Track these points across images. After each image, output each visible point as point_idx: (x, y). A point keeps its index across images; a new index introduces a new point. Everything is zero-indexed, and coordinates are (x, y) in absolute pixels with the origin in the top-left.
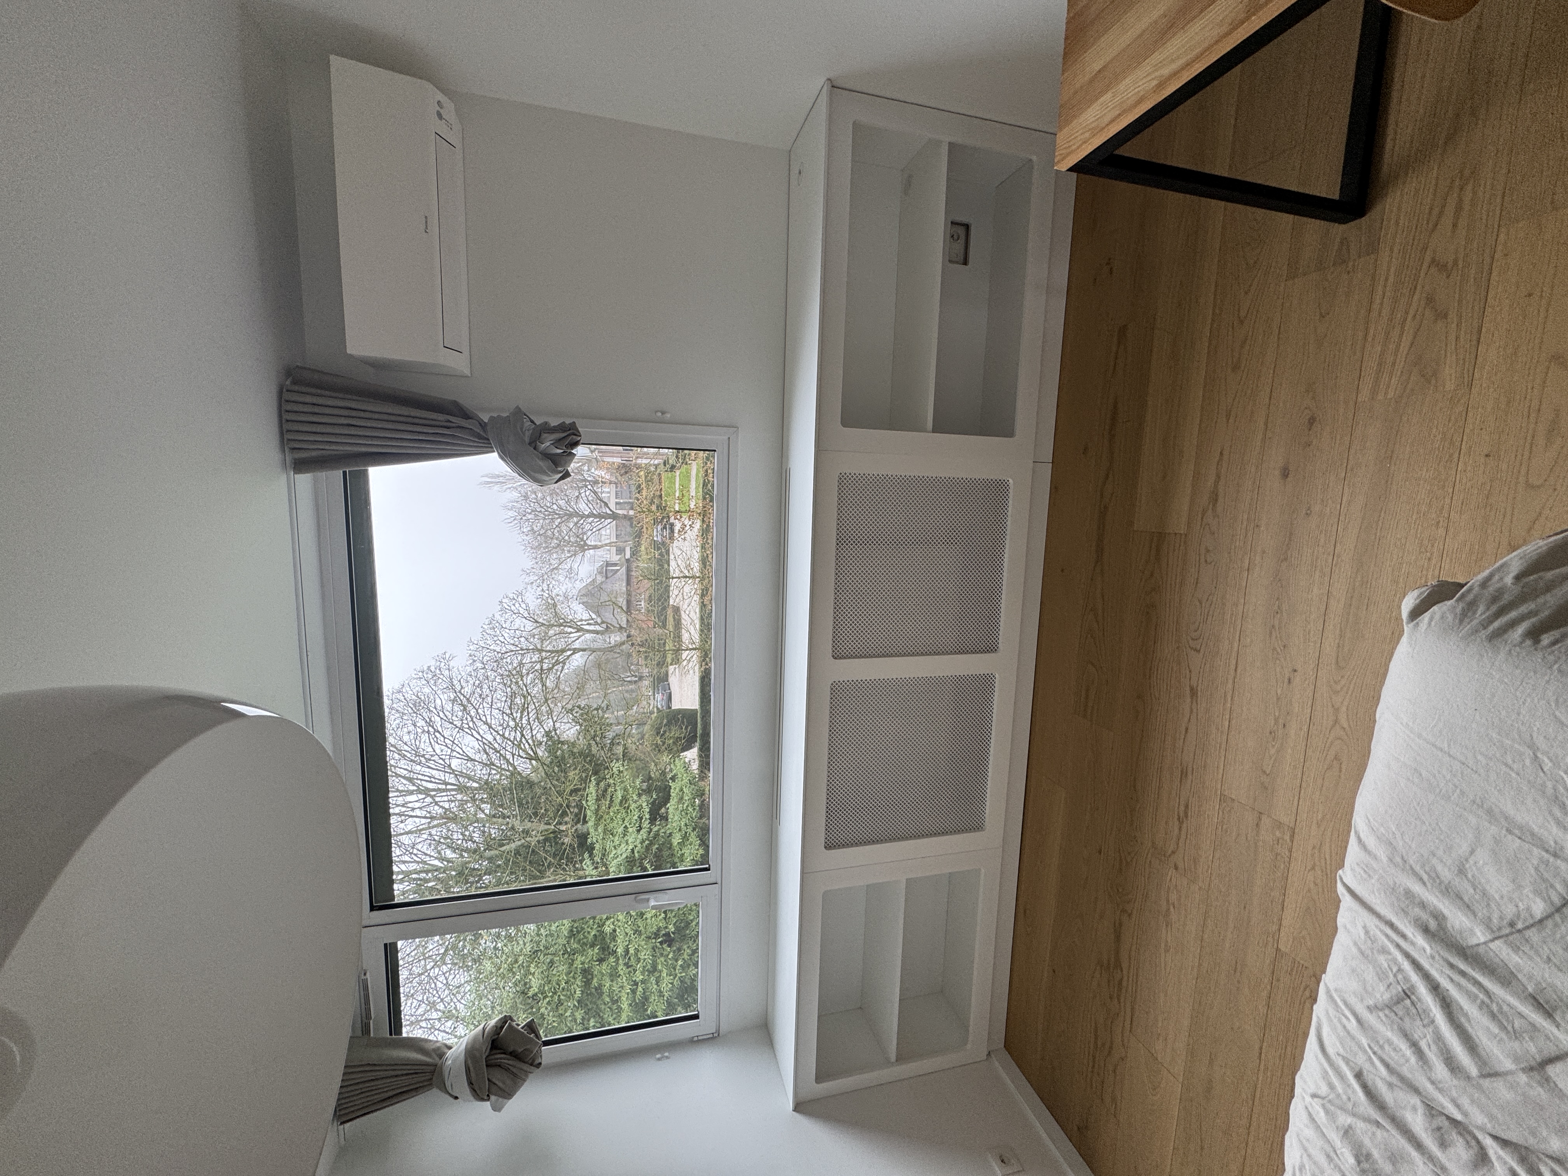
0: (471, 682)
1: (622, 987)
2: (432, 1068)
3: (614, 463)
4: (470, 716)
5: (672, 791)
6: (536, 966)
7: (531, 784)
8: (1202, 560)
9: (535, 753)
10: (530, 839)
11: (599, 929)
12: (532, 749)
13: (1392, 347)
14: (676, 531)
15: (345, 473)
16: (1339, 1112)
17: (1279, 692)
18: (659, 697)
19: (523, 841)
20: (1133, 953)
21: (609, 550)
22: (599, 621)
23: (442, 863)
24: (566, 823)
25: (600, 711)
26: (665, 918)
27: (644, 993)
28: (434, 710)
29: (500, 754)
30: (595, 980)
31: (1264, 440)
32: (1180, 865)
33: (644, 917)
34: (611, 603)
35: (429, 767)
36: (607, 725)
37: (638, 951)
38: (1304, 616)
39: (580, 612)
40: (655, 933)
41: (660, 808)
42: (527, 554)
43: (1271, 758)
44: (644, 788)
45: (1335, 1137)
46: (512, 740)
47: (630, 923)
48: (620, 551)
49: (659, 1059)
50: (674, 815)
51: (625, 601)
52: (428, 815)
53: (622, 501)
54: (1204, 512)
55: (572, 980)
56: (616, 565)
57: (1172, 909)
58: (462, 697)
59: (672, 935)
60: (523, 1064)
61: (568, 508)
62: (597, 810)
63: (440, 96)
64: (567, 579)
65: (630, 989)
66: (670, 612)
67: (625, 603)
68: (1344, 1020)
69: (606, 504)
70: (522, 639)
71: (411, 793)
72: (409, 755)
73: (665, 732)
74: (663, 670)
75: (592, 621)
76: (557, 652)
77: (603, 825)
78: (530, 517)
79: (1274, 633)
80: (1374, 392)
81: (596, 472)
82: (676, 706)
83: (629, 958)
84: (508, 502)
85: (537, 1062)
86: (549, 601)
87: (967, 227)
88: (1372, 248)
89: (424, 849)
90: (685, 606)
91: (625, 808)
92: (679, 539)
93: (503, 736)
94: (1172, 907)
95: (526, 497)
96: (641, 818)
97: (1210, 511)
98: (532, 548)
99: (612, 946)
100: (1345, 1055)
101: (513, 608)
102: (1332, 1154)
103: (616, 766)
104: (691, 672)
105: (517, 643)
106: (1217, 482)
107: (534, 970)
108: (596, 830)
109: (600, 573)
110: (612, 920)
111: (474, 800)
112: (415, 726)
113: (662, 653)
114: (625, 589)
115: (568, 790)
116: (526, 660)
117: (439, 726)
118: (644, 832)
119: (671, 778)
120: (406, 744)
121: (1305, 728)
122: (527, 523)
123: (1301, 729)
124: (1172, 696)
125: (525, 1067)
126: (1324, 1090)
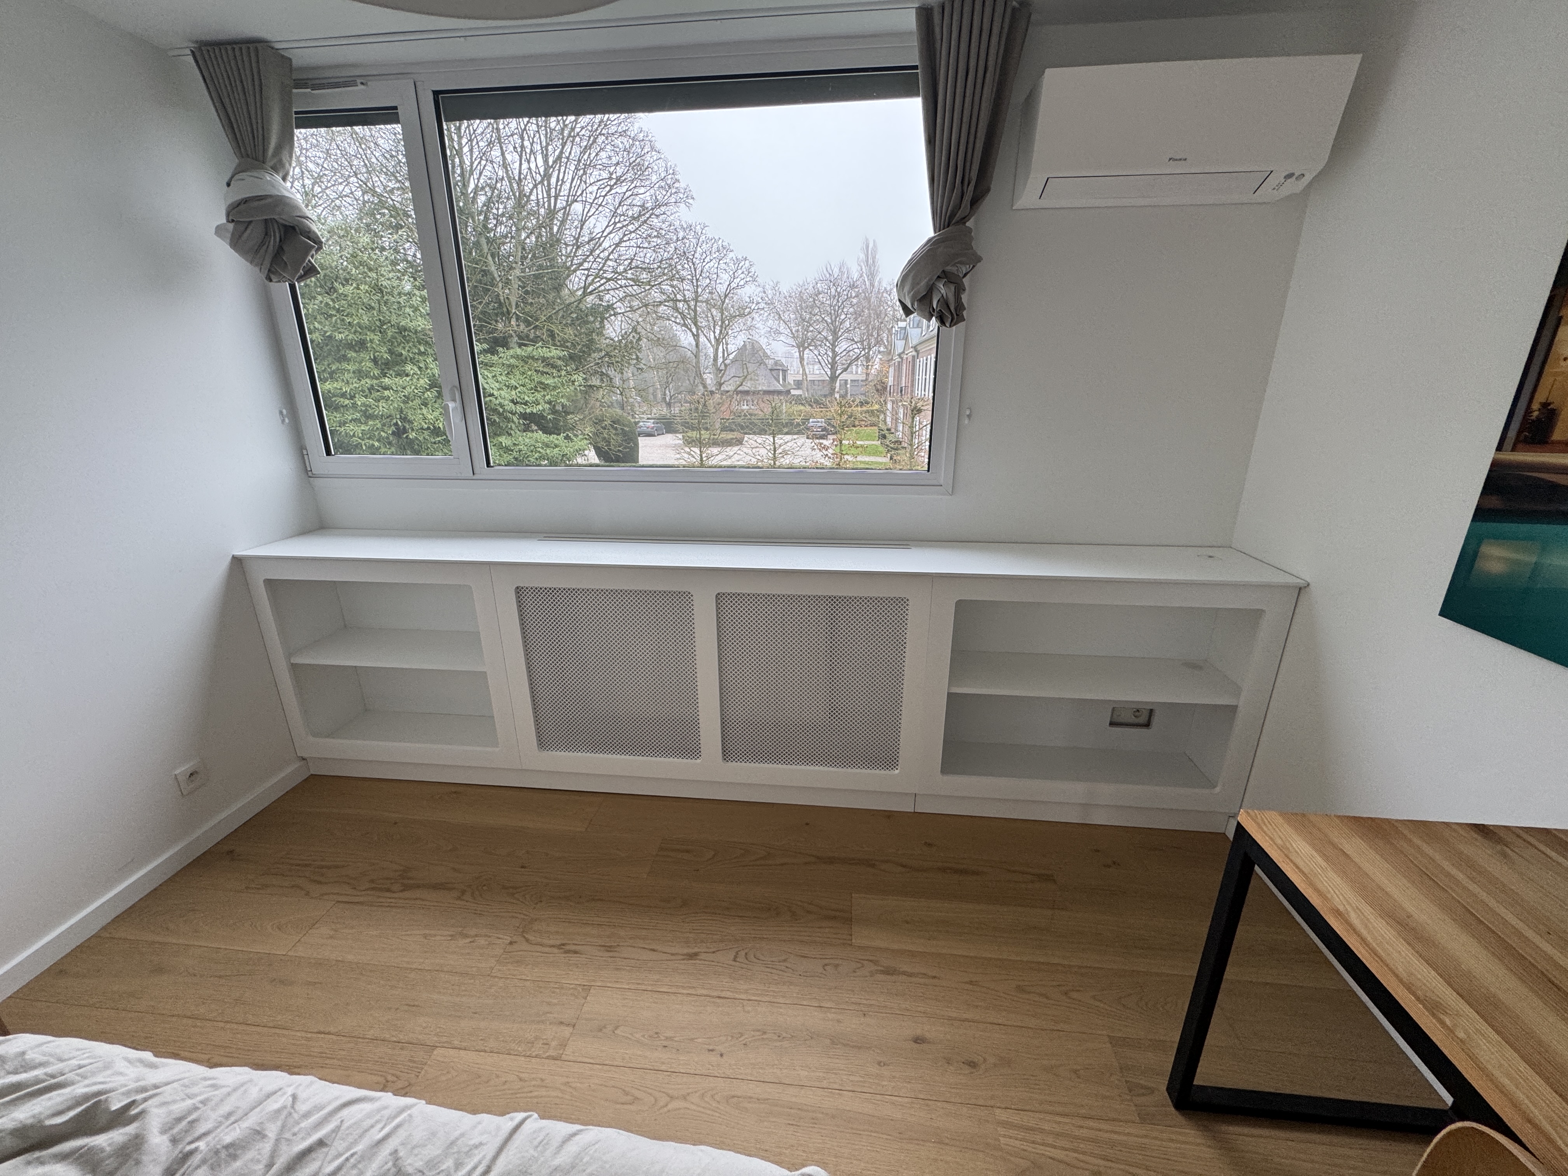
0: (663, 226)
1: (348, 382)
2: (261, 159)
3: (887, 377)
4: (627, 225)
5: (555, 436)
6: (367, 291)
7: (558, 288)
8: (827, 961)
9: (591, 293)
10: (500, 287)
11: (409, 359)
12: (595, 290)
13: (1050, 1140)
14: (821, 441)
15: (916, 67)
16: (279, 1123)
17: (700, 1040)
18: (650, 424)
19: (498, 280)
20: (418, 902)
21: (798, 373)
22: (727, 362)
23: (471, 192)
24: (518, 325)
25: (635, 361)
26: (422, 429)
27: (343, 406)
28: (633, 185)
29: (588, 256)
30: (354, 354)
31: (950, 1019)
32: (515, 947)
33: (423, 407)
34: (745, 374)
35: (573, 179)
36: (621, 369)
37: (387, 400)
38: (776, 1062)
39: (735, 342)
40: (406, 418)
41: (536, 424)
42: (794, 287)
43: (631, 1034)
44: (557, 408)
45: (251, 1121)
46: (604, 268)
47: (416, 391)
48: (798, 384)
49: (281, 413)
50: (530, 438)
51: (748, 389)
52: (522, 176)
53: (848, 386)
54: (875, 962)
55: (353, 331)
56: (784, 379)
57: (468, 940)
58: (647, 215)
59: (405, 436)
60: (270, 260)
61: (842, 331)
62: (533, 358)
63: (1308, 178)
64: (769, 329)
65: (346, 392)
66: (736, 435)
67: (746, 389)
68: (379, 1126)
69: (845, 370)
70: (708, 281)
71: (546, 161)
72: (586, 157)
73: (616, 429)
74: (680, 428)
75: (726, 355)
76: (695, 317)
77: (518, 364)
78: (833, 290)
79: (758, 1033)
80: (1005, 1124)
81: (877, 360)
82: (642, 441)
83: (378, 391)
84: (847, 268)
85: (272, 276)
86: (748, 310)
87: (1147, 725)
88: (1145, 1118)
89: (485, 173)
90: (745, 450)
91: (536, 387)
92: (813, 444)
93: (608, 259)
94: (471, 940)
95: (853, 286)
96: (526, 404)
97: (876, 968)
98: (801, 292)
99: (391, 372)
100: (342, 1128)
101: (740, 272)
102: (232, 1119)
103: (579, 378)
104: (678, 456)
105: (704, 275)
106: (904, 973)
107: (362, 288)
108: (512, 357)
109: (776, 363)
110: (419, 373)
111: (540, 227)
112: (618, 164)
113: (697, 425)
114: (760, 389)
115: (553, 327)
116: (686, 286)
117: (618, 190)
118: (511, 407)
119: (568, 435)
120: (597, 155)
121: (663, 1068)
122: (826, 287)
123: (663, 1063)
124: (688, 935)
125: (267, 263)
126: (302, 1108)
